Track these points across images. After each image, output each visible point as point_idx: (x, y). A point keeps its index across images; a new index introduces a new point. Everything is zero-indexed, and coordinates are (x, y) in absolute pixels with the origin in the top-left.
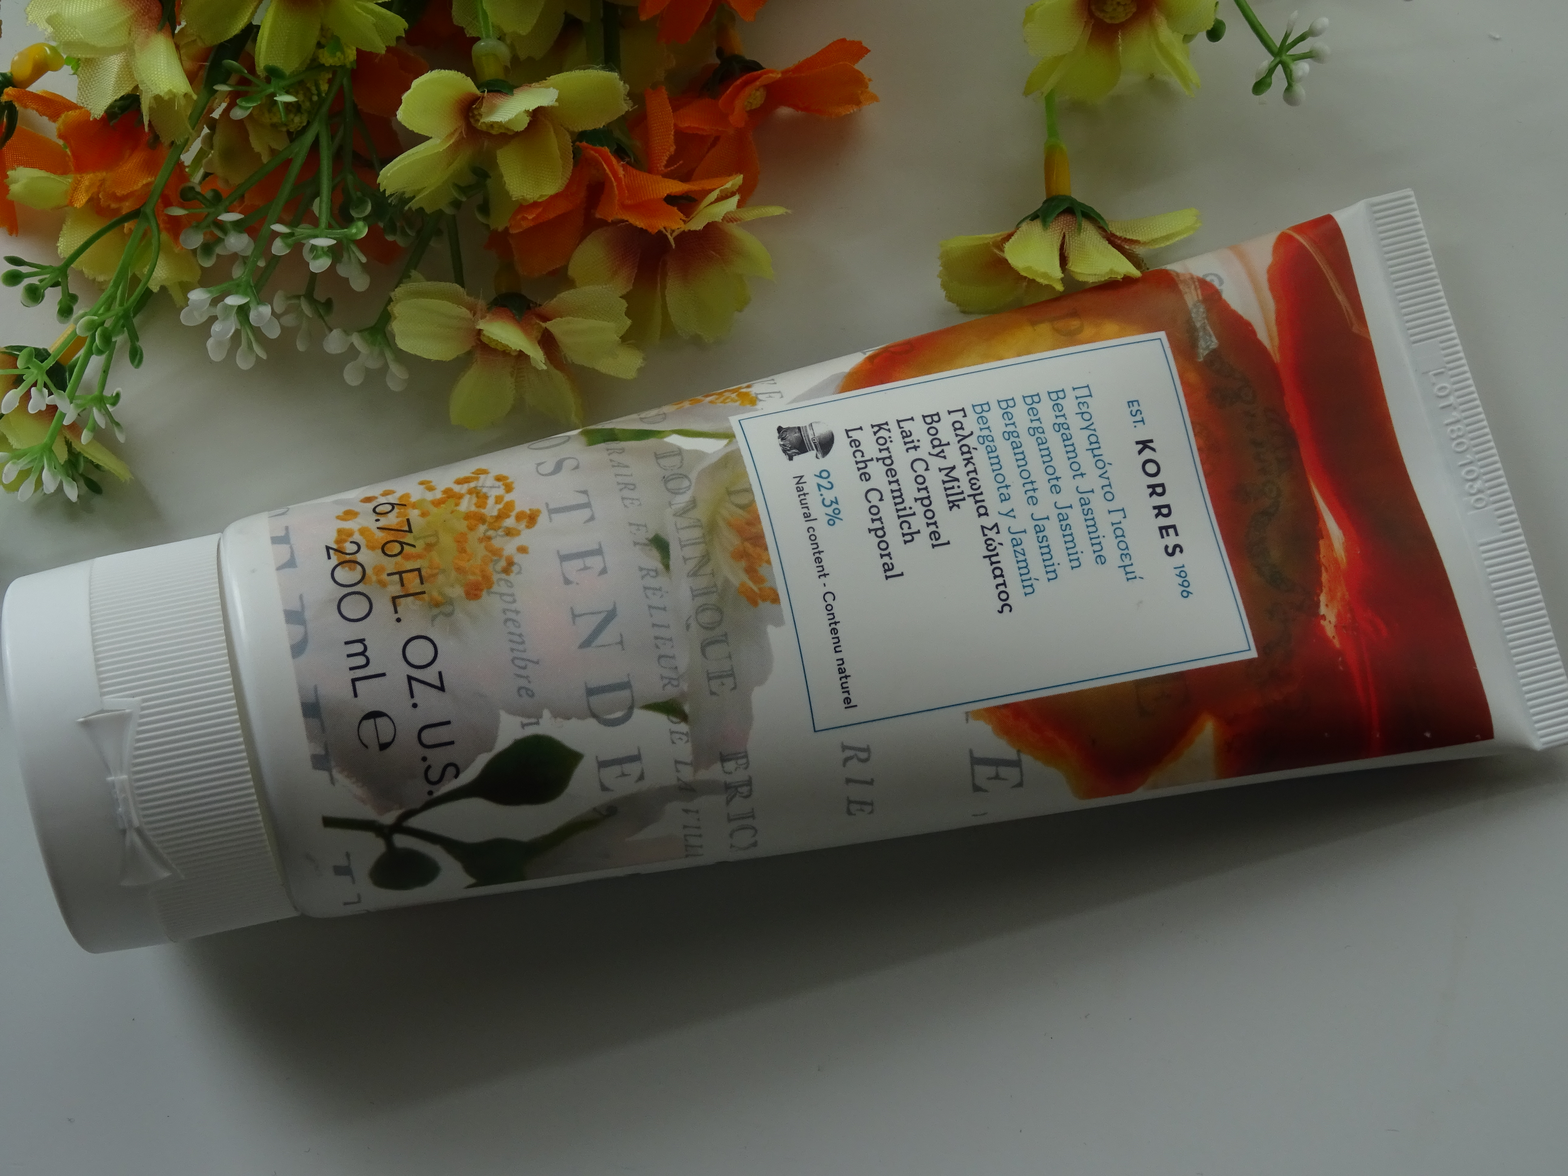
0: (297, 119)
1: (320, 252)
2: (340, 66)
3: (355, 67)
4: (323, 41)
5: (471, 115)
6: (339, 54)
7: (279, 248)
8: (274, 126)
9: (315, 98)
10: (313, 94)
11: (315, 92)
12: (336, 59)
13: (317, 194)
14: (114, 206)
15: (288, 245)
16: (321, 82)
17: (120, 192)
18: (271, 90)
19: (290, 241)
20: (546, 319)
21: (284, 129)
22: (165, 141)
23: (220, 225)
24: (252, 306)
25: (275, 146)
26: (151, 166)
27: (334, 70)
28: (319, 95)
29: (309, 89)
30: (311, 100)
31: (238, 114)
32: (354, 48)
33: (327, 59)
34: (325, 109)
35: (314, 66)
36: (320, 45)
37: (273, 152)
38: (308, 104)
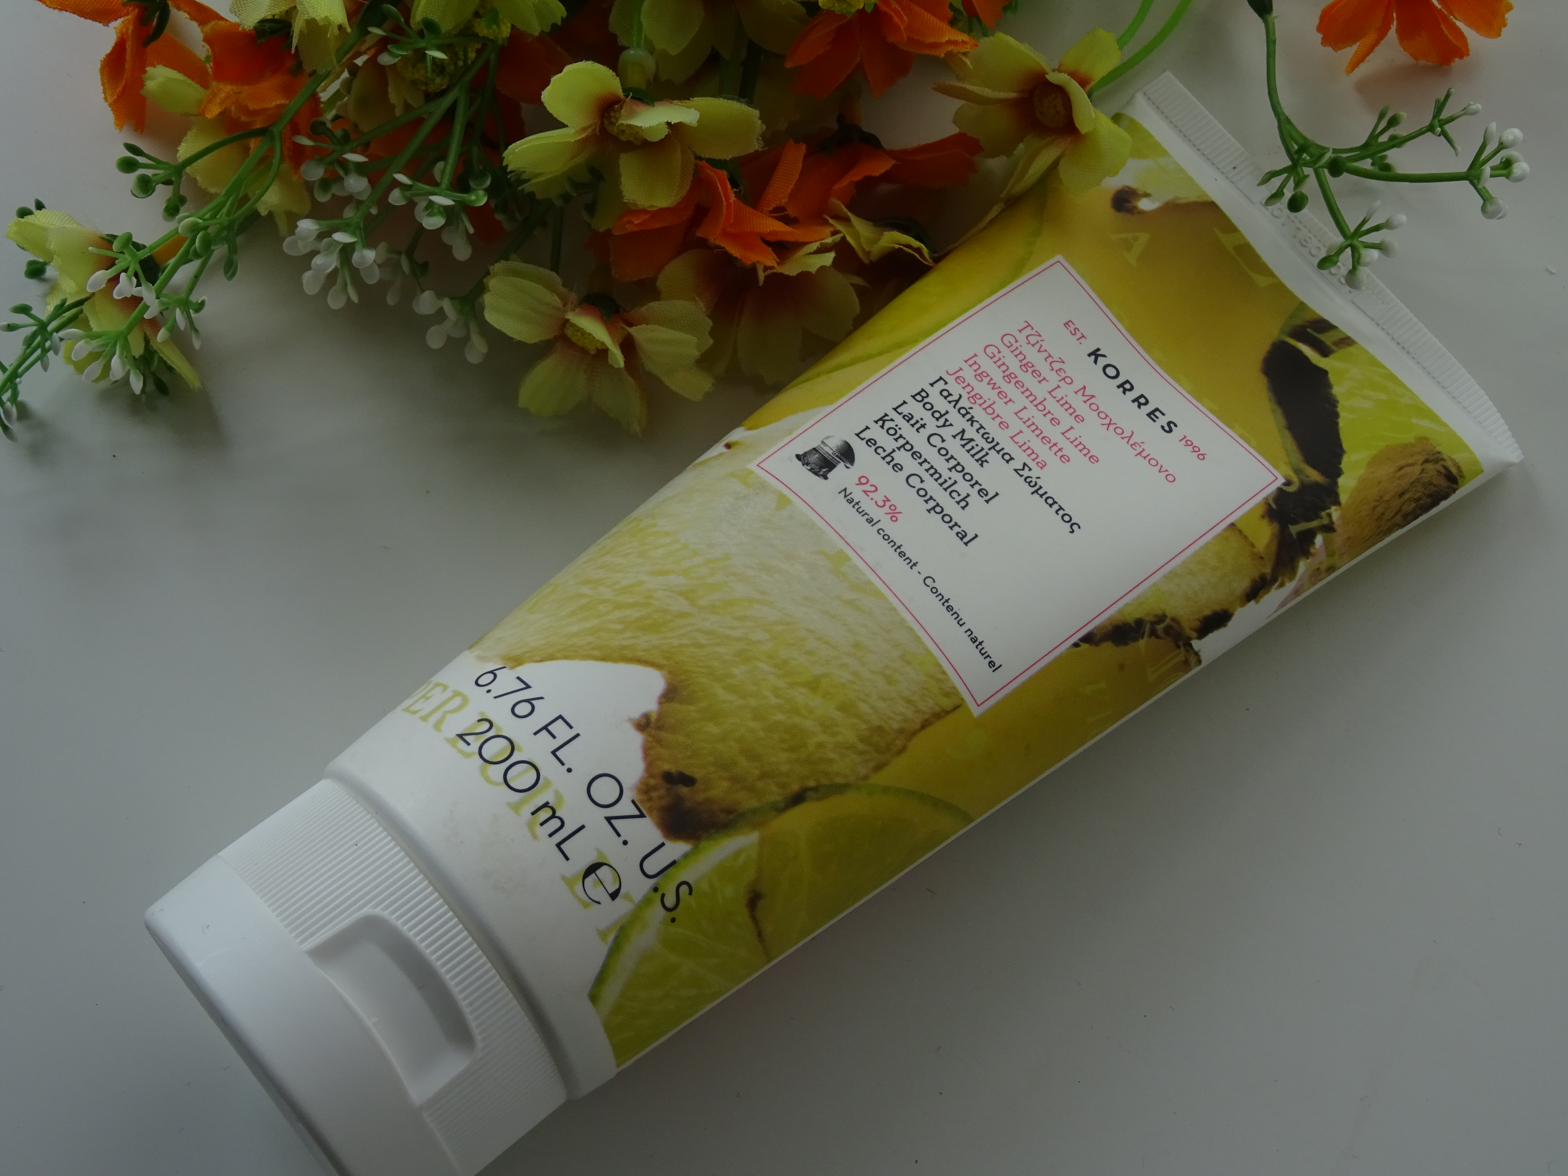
0: (438, 80)
1: (436, 211)
2: (492, 40)
3: (506, 44)
4: (482, 11)
5: (606, 115)
6: (494, 27)
7: (396, 198)
8: (414, 83)
9: (461, 63)
10: (459, 59)
11: (462, 57)
12: (491, 31)
13: (443, 157)
14: (244, 118)
15: (405, 197)
16: (469, 49)
17: (252, 106)
18: (422, 44)
19: (408, 194)
20: (631, 325)
21: (423, 88)
22: (308, 68)
23: (344, 164)
24: (358, 247)
25: (410, 101)
26: (288, 91)
27: (486, 42)
28: (465, 61)
29: (456, 54)
30: (456, 64)
31: (385, 59)
32: (509, 26)
33: (483, 29)
34: (468, 78)
35: (466, 32)
36: (477, 15)
37: (407, 107)
38: (452, 67)
